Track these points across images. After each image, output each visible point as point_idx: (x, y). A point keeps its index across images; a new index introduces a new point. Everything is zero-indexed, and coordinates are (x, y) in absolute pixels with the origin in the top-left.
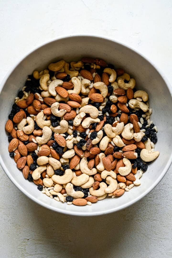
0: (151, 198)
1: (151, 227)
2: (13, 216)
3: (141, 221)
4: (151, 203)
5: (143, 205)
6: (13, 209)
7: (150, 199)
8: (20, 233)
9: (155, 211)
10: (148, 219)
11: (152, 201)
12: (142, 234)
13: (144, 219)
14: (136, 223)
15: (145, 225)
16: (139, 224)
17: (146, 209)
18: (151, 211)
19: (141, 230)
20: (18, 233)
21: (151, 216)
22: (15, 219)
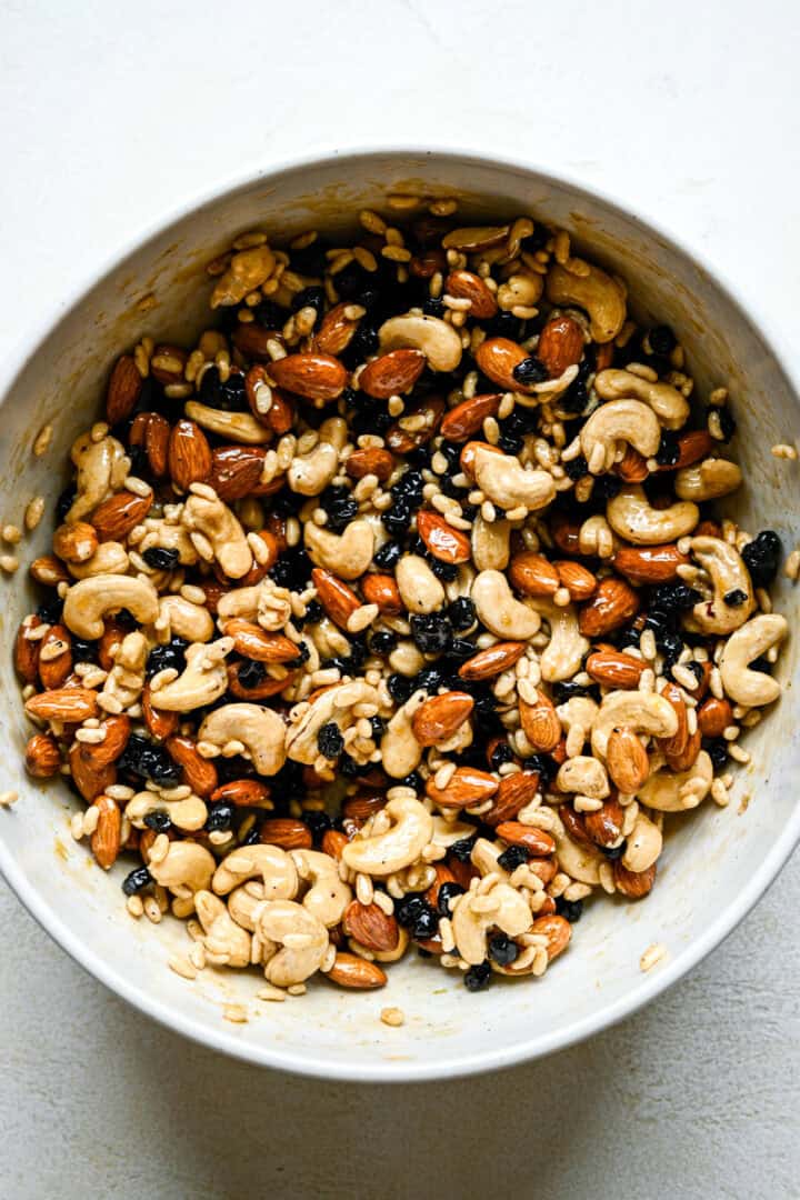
0: (766, 1009)
1: (769, 1156)
2: (80, 1099)
3: (717, 1128)
4: (768, 1033)
5: (727, 1047)
6: (76, 1066)
7: (762, 1014)
8: (113, 1186)
9: (788, 1078)
10: (748, 1115)
11: (769, 1026)
12: (722, 1189)
13: (733, 1114)
14: (691, 1135)
15: (735, 1146)
16: (707, 1139)
17: (741, 1065)
18: (765, 1075)
19: (716, 1172)
20: (105, 1188)
21: (767, 1102)
22: (85, 1117)
